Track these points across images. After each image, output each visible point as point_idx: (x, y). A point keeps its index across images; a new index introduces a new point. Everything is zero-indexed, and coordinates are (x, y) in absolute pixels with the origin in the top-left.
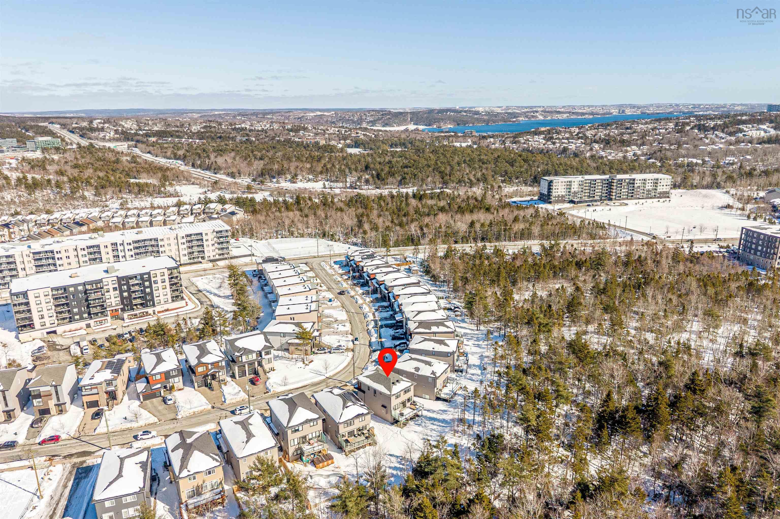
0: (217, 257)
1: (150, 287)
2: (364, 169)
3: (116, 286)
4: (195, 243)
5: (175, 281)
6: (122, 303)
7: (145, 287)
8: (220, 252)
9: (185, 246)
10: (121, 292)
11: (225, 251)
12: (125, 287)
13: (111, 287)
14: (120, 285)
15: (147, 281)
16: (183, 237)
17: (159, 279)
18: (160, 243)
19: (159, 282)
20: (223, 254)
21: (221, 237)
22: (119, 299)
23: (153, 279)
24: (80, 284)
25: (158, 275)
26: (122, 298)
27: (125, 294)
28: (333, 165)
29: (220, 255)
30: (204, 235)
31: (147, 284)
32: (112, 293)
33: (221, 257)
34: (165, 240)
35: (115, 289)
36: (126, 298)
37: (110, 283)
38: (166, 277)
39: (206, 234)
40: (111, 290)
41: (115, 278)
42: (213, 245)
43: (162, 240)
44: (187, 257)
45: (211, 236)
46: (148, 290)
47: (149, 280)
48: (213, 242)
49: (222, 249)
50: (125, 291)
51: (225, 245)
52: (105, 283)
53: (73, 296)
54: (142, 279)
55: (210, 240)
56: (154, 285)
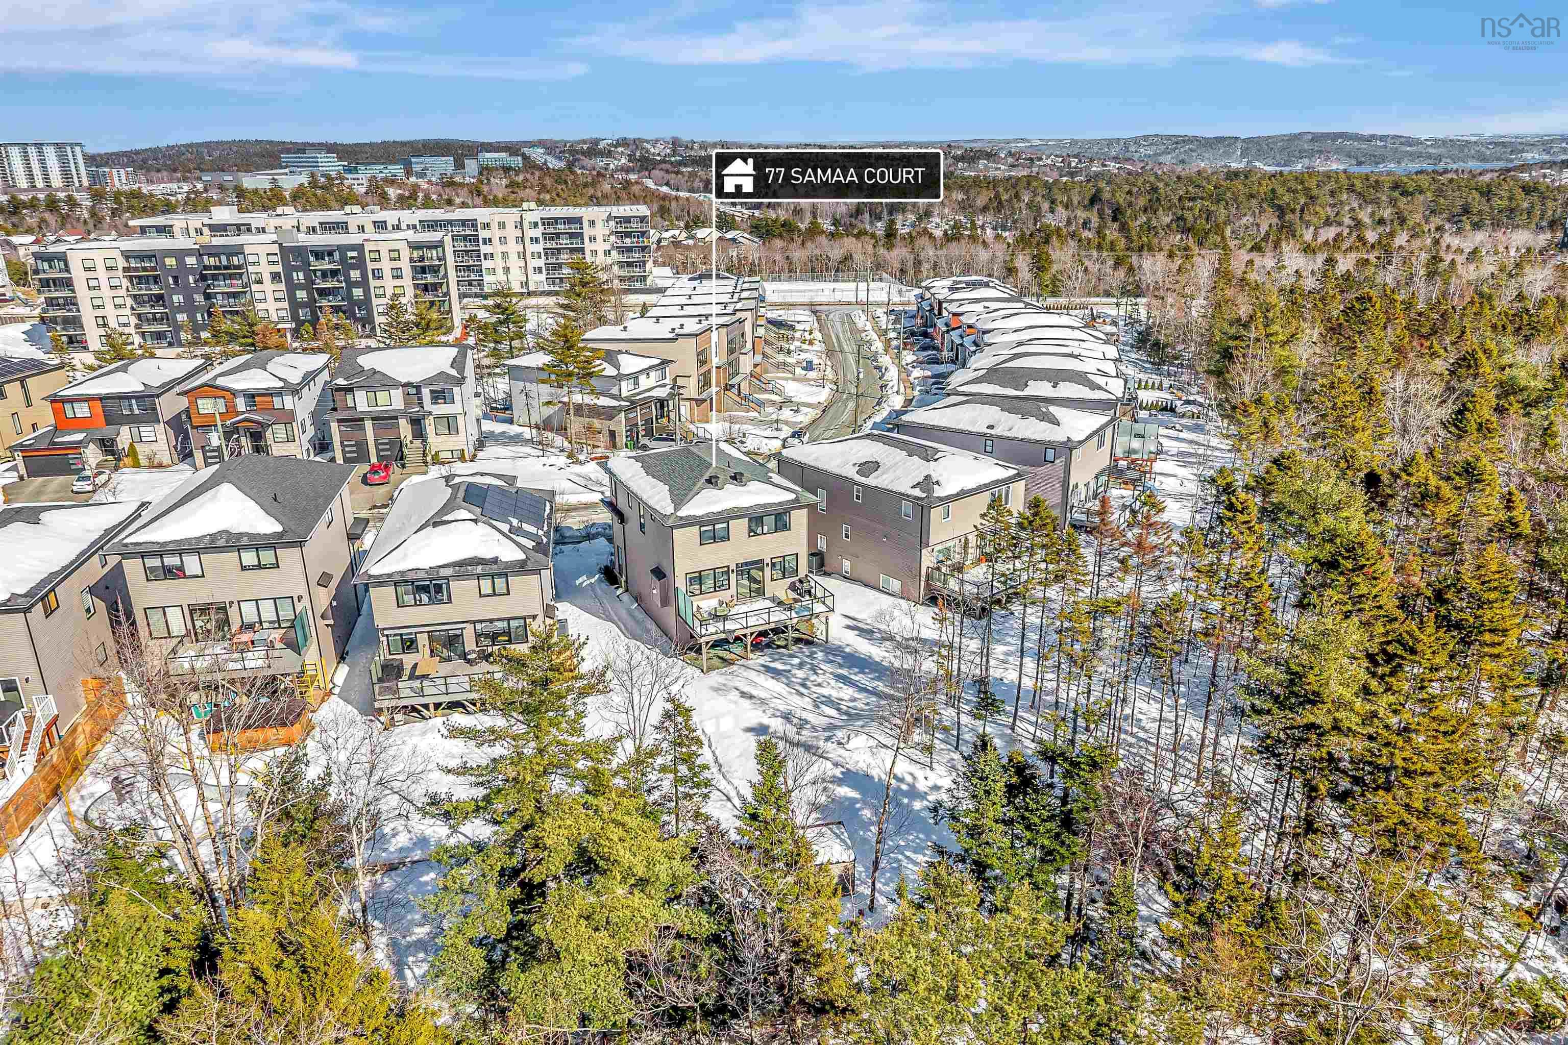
1: (364, 283)
2: (1086, 202)
3: (279, 268)
4: (564, 242)
5: (430, 279)
6: (295, 317)
7: (351, 284)
9: (539, 248)
10: (292, 288)
12: (301, 275)
13: (266, 270)
14: (289, 269)
15: (354, 267)
16: (536, 225)
17: (386, 266)
18: (483, 234)
19: (387, 273)
21: (628, 235)
22: (286, 305)
23: (370, 266)
24: (189, 252)
25: (385, 255)
26: (295, 305)
27: (301, 295)
28: (1017, 196)
30: (586, 224)
31: (355, 274)
32: (268, 285)
33: (624, 286)
34: (495, 226)
35: (275, 277)
36: (303, 305)
37: (263, 260)
38: (405, 265)
39: (592, 223)
40: (267, 278)
41: (275, 249)
42: (607, 253)
43: (487, 226)
44: (543, 277)
45: (602, 230)
46: (358, 292)
47: (360, 263)
48: (607, 247)
49: (630, 264)
50: (300, 287)
51: (636, 256)
52: (251, 259)
53: (176, 279)
54: (343, 260)
55: (600, 239)
56: (373, 283)
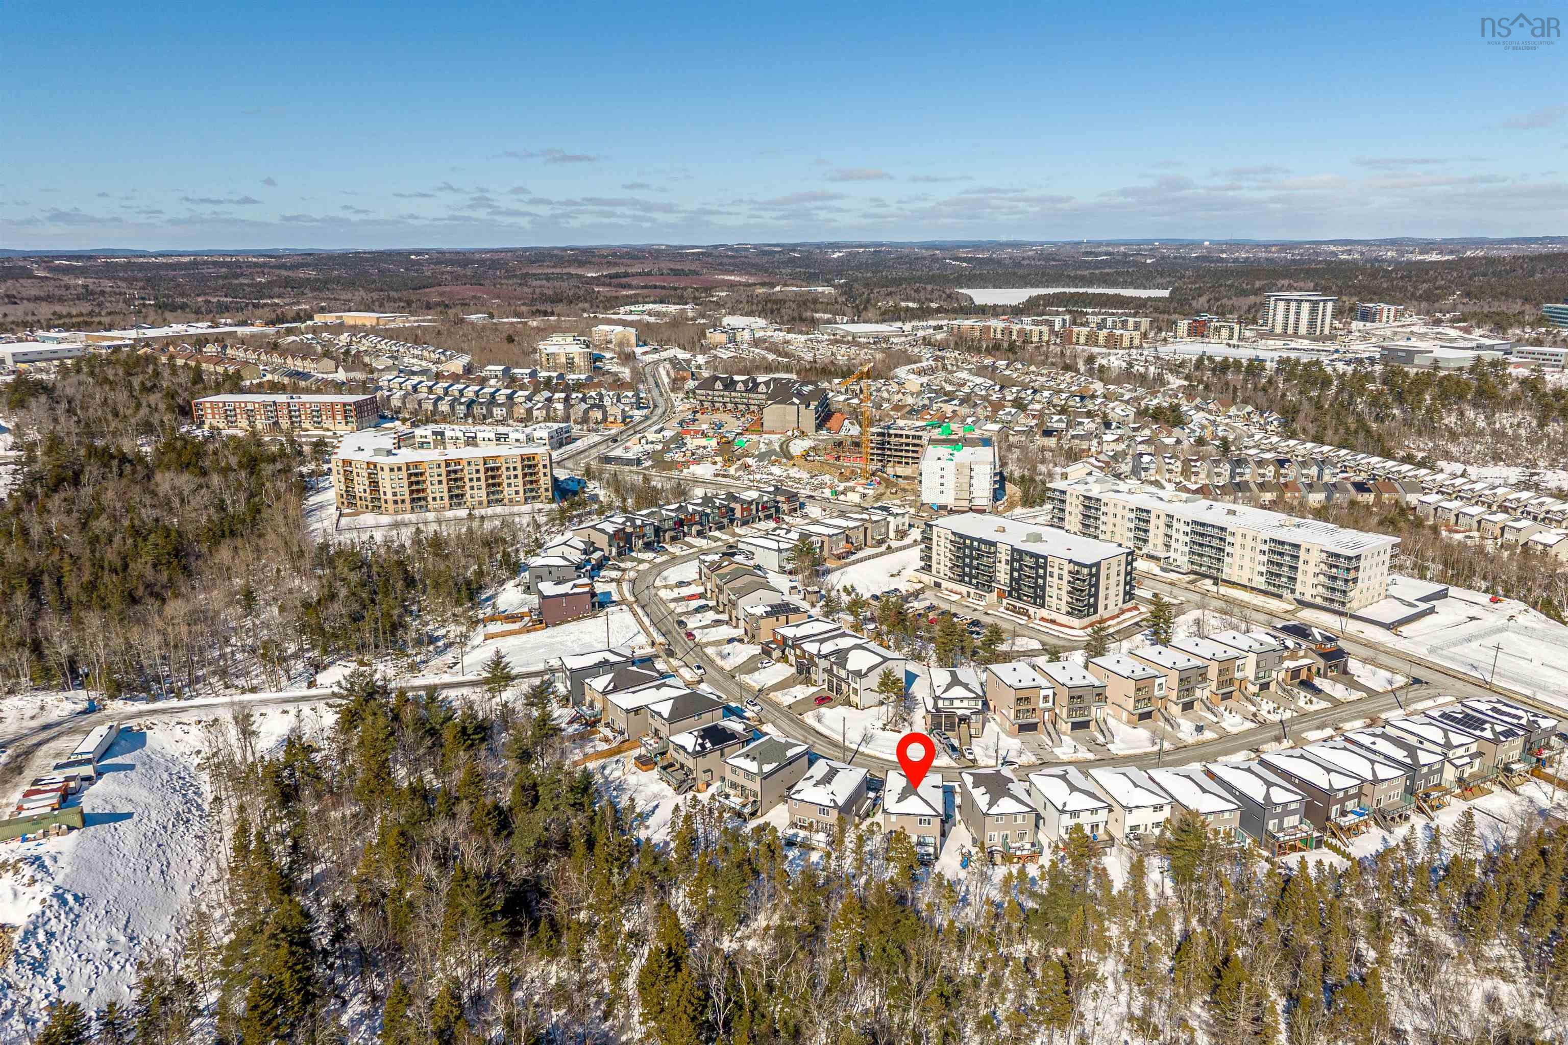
0: (1319, 601)
1: (1044, 578)
3: (1010, 558)
6: (1010, 585)
7: (1039, 576)
8: (1328, 594)
9: (1264, 558)
10: (1013, 570)
11: (1337, 596)
12: (1018, 564)
13: (1003, 558)
14: (1013, 560)
15: (1042, 568)
16: (1266, 542)
17: (1056, 572)
20: (1332, 601)
21: (1337, 567)
22: (1008, 577)
23: (1049, 569)
26: (1012, 579)
27: (1016, 574)
29: (1326, 599)
30: (1303, 550)
31: (1042, 572)
32: (1003, 566)
33: (1327, 604)
34: (1238, 535)
35: (1007, 562)
36: (1016, 580)
37: (1004, 552)
39: (1308, 551)
40: (1003, 562)
42: (1316, 576)
43: (1232, 534)
44: (1263, 579)
45: (1315, 557)
46: (1041, 582)
47: (1045, 568)
48: (1318, 571)
50: (1016, 570)
54: (1038, 562)
55: (1312, 564)
56: (1048, 579)
